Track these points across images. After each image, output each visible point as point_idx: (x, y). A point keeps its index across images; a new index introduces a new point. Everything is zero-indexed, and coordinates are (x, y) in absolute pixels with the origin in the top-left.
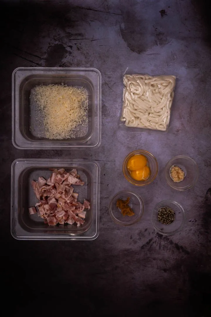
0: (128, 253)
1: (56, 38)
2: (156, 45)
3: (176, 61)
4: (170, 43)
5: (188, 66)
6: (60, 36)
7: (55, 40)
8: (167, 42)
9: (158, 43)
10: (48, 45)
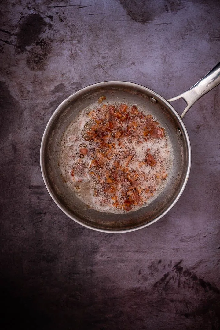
0: (137, 293)
1: (30, 6)
2: (167, 12)
3: (193, 32)
4: (185, 8)
5: (210, 39)
6: (36, 3)
7: (29, 8)
8: (181, 7)
9: (169, 9)
10: (20, 16)
